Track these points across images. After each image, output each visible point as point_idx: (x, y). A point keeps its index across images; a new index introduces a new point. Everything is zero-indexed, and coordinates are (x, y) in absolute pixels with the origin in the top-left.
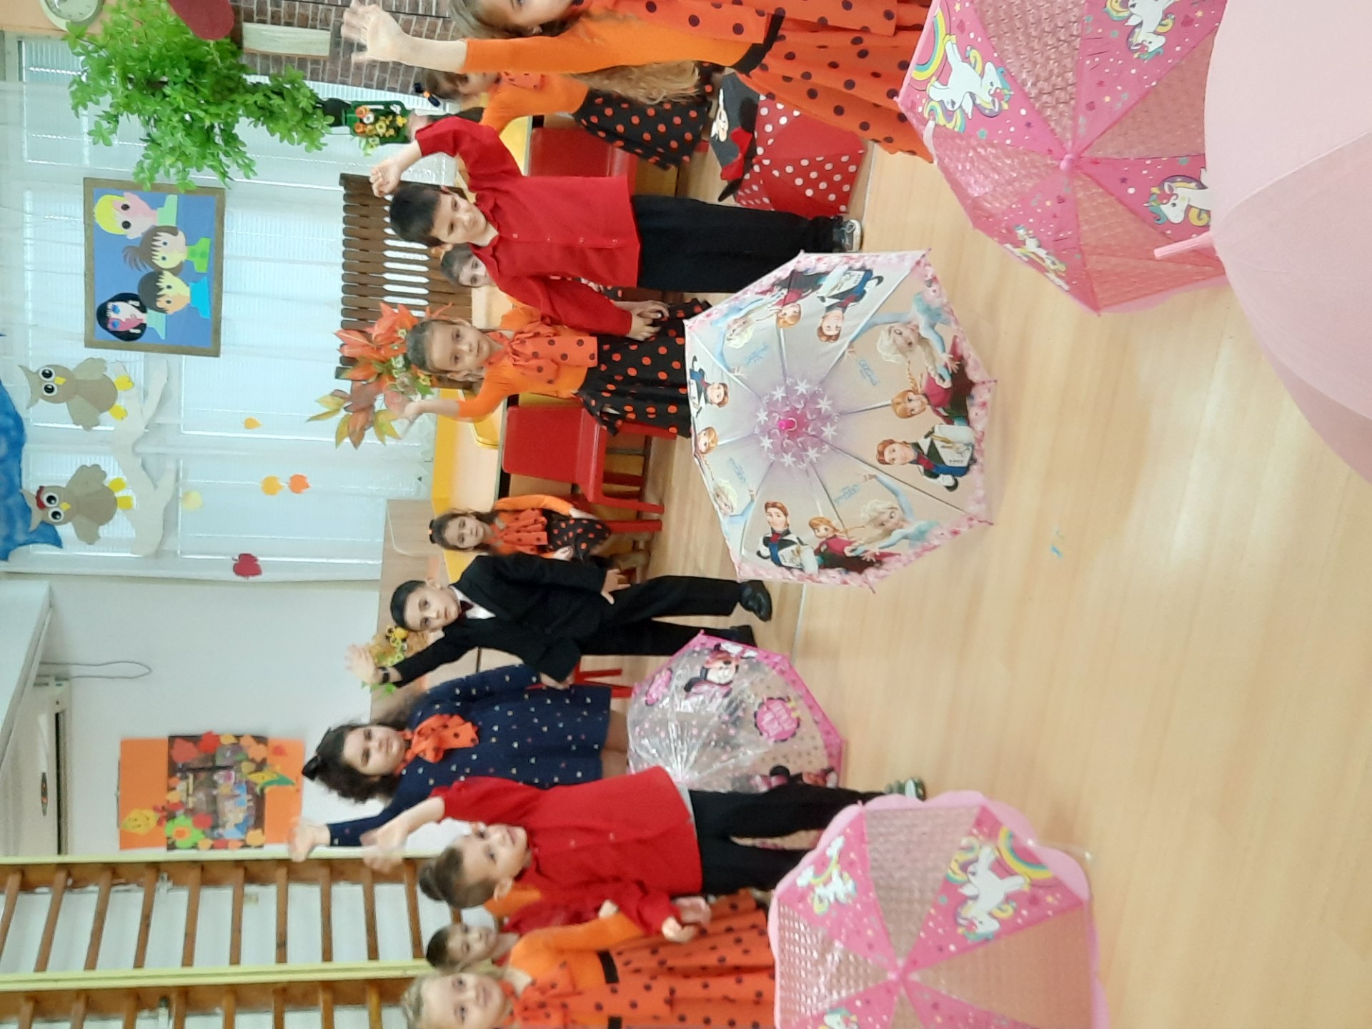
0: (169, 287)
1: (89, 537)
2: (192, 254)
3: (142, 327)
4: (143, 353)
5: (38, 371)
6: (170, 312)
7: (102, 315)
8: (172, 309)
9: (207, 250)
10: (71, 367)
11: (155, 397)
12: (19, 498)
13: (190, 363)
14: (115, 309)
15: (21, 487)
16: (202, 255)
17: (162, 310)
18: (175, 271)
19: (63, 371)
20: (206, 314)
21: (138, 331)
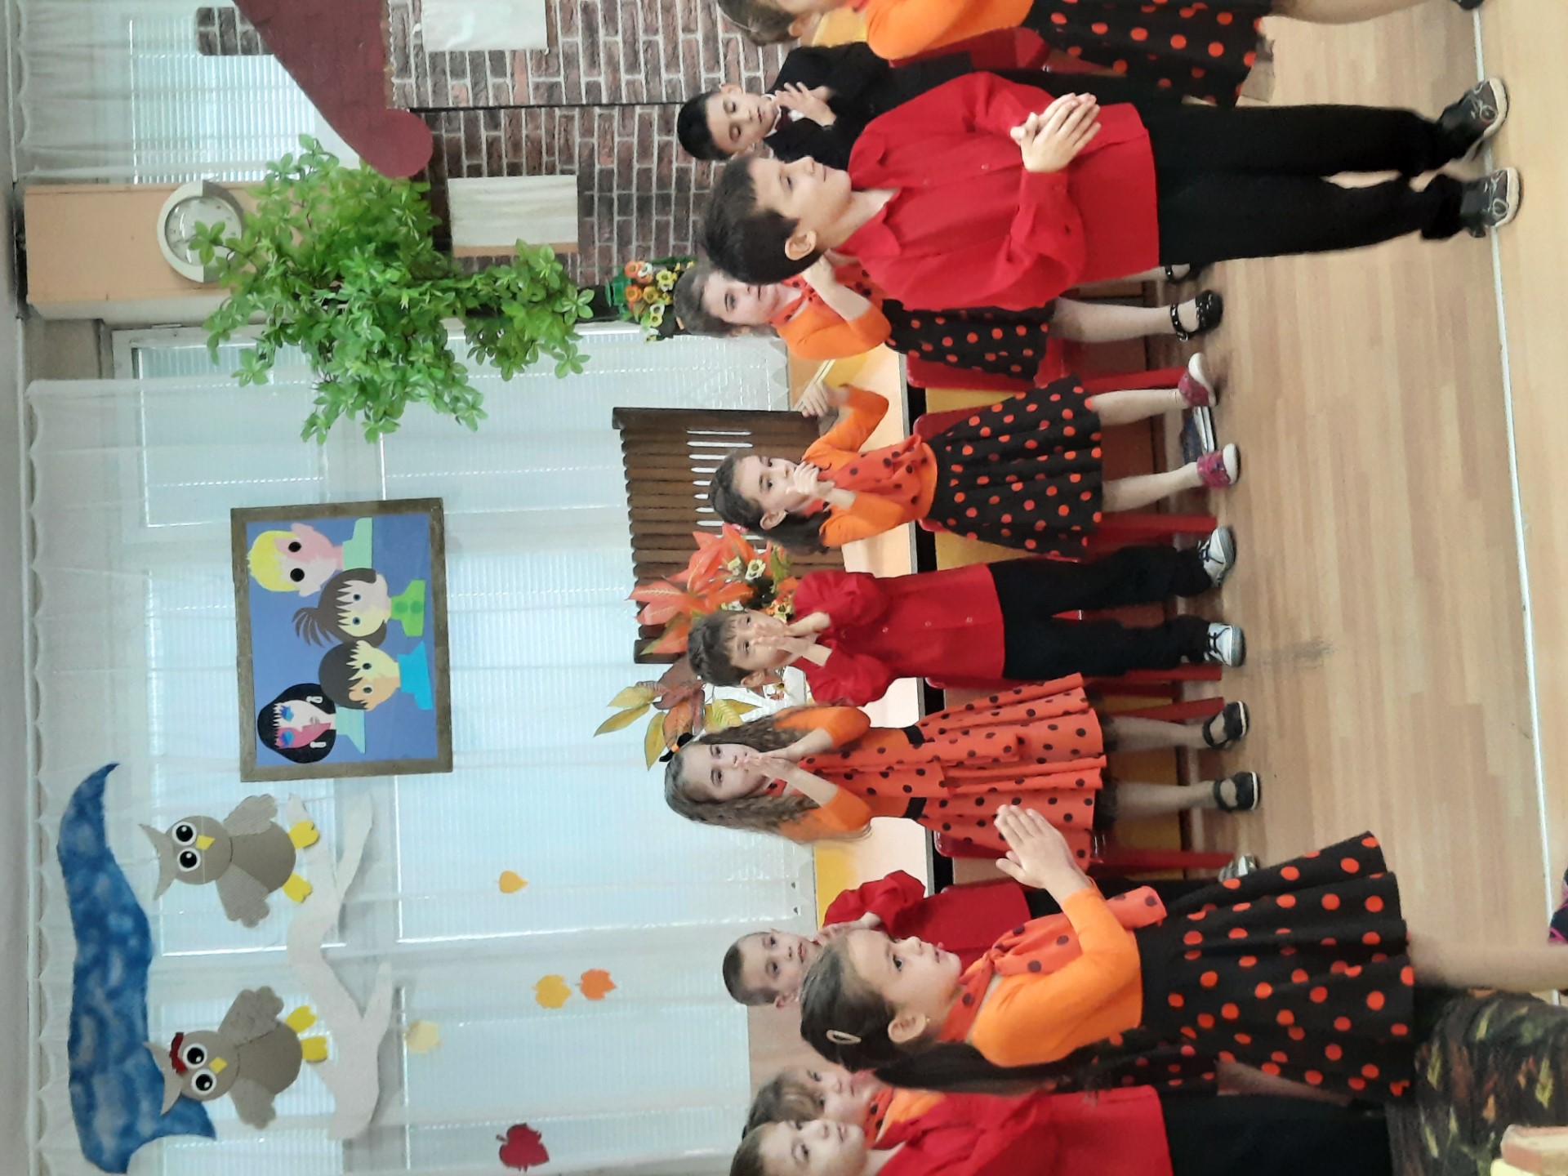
0: (367, 666)
1: (259, 1115)
2: (399, 608)
3: (329, 736)
4: (331, 780)
5: (169, 831)
6: (370, 707)
7: (266, 725)
8: (372, 701)
9: (421, 599)
10: (220, 818)
11: (353, 856)
12: (142, 1058)
13: (405, 789)
14: (285, 713)
15: (146, 1038)
16: (415, 607)
17: (359, 705)
18: (376, 639)
19: (210, 826)
20: (426, 701)
21: (322, 745)
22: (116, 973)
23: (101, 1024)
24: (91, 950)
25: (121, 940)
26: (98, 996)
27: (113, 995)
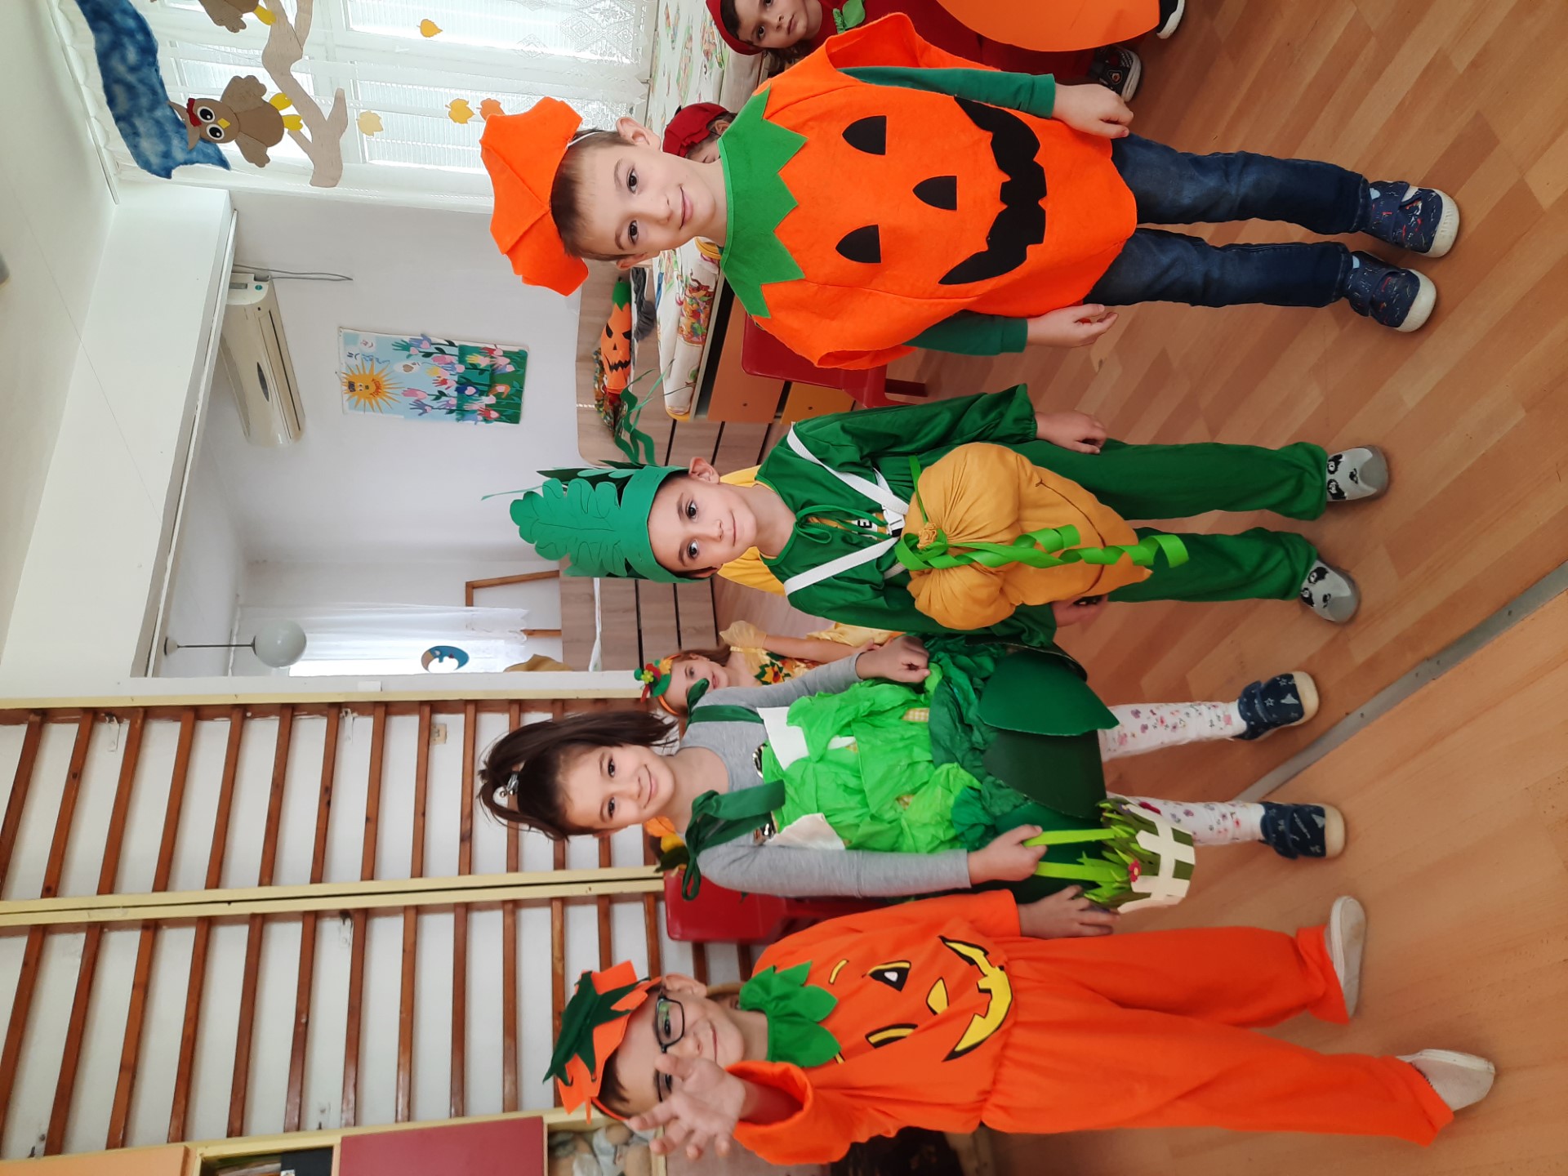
1: (258, 158)
12: (166, 110)
15: (166, 98)
22: (132, 55)
23: (130, 88)
24: (106, 38)
25: (131, 34)
26: (120, 69)
27: (133, 69)
